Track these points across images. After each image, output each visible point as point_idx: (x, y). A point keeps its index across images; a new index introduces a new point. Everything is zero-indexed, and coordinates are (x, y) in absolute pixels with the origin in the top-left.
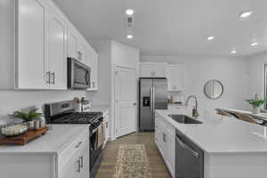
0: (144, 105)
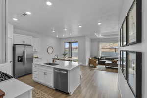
0: (18, 61)
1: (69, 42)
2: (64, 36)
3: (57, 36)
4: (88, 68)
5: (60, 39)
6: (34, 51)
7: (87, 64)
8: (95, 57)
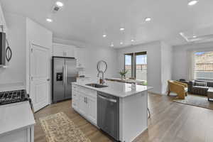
0: (58, 80)
1: (132, 54)
2: (121, 43)
3: (112, 45)
4: (166, 98)
5: (117, 50)
6: (78, 67)
7: (164, 91)
8: (182, 80)
